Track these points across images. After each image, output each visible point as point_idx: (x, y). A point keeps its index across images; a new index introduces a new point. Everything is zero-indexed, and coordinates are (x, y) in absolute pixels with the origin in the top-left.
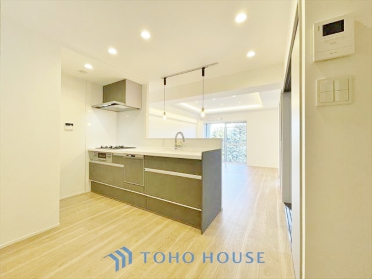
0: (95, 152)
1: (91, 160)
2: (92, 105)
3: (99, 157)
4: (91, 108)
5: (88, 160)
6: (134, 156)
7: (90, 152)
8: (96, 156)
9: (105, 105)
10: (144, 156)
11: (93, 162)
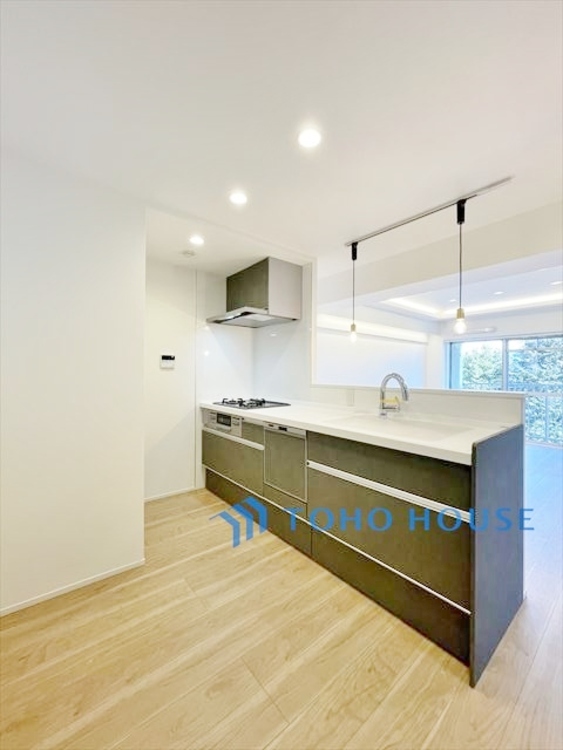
0: (212, 412)
1: (206, 425)
2: (208, 317)
3: (218, 422)
4: (204, 323)
5: (200, 427)
6: (285, 429)
7: (203, 410)
8: (214, 419)
9: (230, 315)
10: (307, 432)
11: (209, 430)
